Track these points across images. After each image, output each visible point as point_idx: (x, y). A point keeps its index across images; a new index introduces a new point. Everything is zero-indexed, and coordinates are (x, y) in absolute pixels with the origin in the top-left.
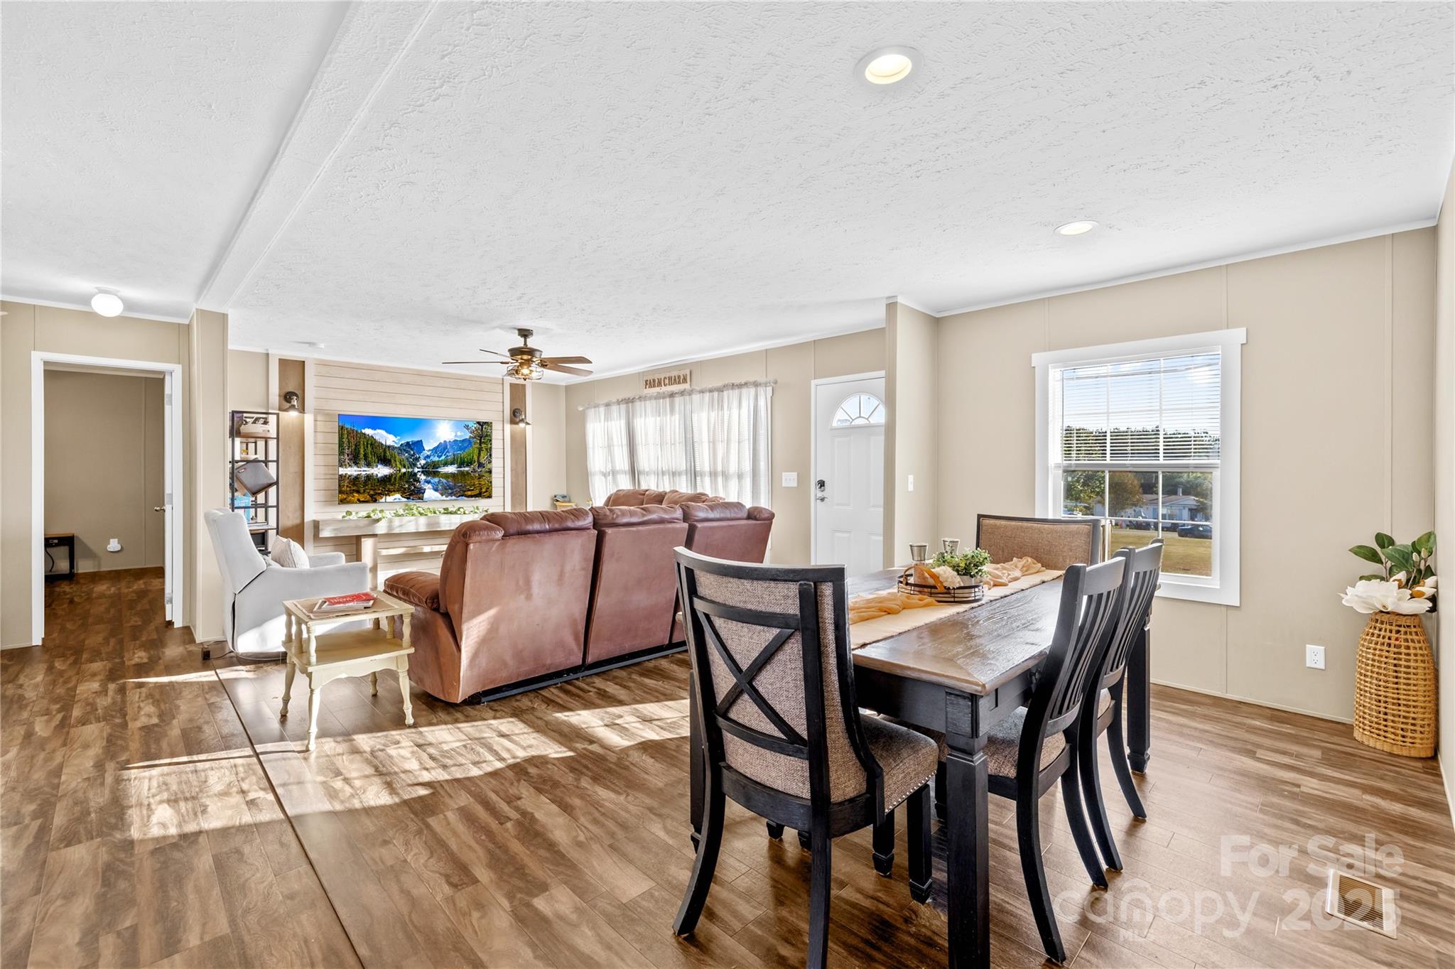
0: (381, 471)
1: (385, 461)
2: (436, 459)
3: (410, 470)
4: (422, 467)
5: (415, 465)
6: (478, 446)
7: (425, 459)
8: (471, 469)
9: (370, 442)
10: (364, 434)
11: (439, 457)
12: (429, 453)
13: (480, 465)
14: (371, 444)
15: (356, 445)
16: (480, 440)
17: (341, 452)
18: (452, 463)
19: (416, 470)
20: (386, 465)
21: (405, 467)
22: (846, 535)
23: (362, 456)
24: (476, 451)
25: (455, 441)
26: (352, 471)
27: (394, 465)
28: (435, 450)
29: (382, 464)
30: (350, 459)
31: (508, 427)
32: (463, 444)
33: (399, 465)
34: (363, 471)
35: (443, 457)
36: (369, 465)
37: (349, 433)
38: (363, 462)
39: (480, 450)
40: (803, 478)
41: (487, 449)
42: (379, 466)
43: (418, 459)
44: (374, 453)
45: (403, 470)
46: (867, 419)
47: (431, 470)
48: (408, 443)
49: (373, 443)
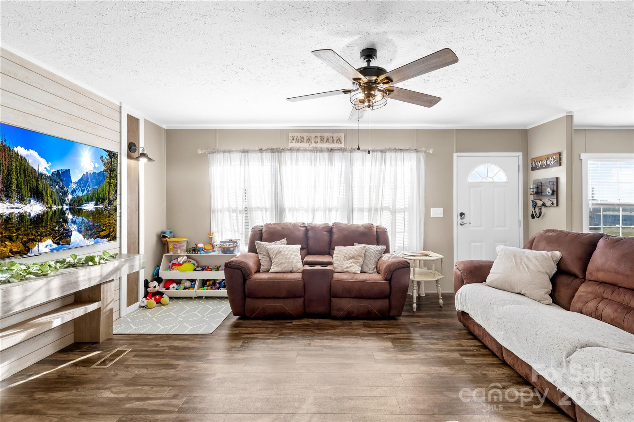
0: (34, 208)
1: (38, 195)
2: (80, 194)
3: (60, 207)
4: (70, 204)
5: (63, 201)
6: (108, 180)
7: (72, 193)
8: (104, 207)
9: (22, 167)
10: (17, 154)
11: (83, 191)
12: (75, 186)
13: (109, 202)
14: (24, 170)
15: (8, 170)
16: (110, 174)
18: (92, 200)
19: (65, 207)
20: (38, 201)
21: (55, 204)
22: (480, 244)
23: (14, 187)
24: (107, 187)
25: (94, 174)
26: (4, 208)
27: (46, 200)
28: (80, 183)
29: (34, 198)
31: (126, 161)
32: (99, 178)
33: (50, 201)
34: (16, 208)
35: (86, 192)
36: (21, 200)
38: (15, 195)
39: (109, 185)
40: (448, 211)
41: (114, 185)
42: (32, 202)
43: (65, 193)
44: (26, 183)
45: (54, 208)
46: (492, 178)
47: (76, 207)
48: (58, 171)
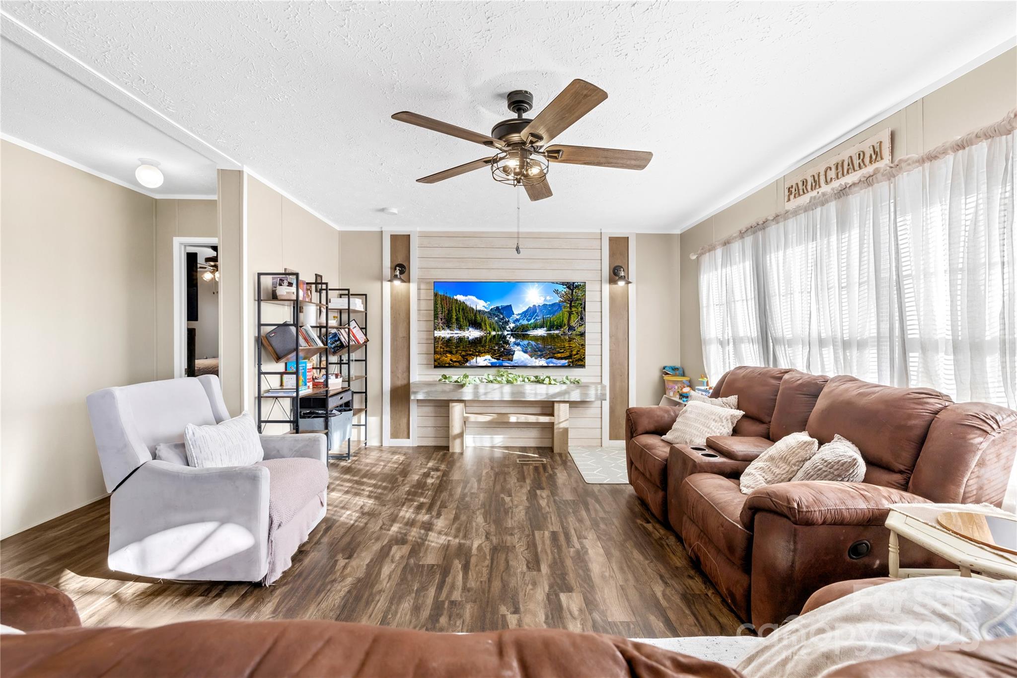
0: (473, 334)
1: (476, 325)
2: (525, 322)
3: (500, 333)
4: (512, 331)
5: (505, 328)
6: (568, 309)
7: (514, 322)
8: (561, 332)
9: (461, 308)
10: (456, 300)
11: (529, 320)
12: (518, 317)
13: (571, 328)
14: (463, 309)
15: (449, 310)
16: (571, 304)
17: (436, 316)
18: (542, 327)
19: (506, 333)
20: (476, 328)
21: (494, 330)
23: (454, 320)
24: (566, 315)
25: (545, 305)
26: (445, 334)
27: (484, 328)
28: (524, 314)
29: (472, 327)
30: (443, 323)
31: (606, 287)
32: (552, 308)
33: (489, 328)
34: (456, 334)
35: (532, 321)
36: (460, 328)
37: (442, 300)
38: (455, 326)
39: (570, 313)
41: (577, 313)
42: (470, 329)
43: (507, 323)
44: (466, 318)
45: (493, 333)
47: (520, 333)
48: (497, 308)
49: (464, 308)
